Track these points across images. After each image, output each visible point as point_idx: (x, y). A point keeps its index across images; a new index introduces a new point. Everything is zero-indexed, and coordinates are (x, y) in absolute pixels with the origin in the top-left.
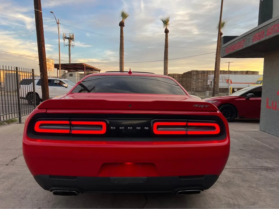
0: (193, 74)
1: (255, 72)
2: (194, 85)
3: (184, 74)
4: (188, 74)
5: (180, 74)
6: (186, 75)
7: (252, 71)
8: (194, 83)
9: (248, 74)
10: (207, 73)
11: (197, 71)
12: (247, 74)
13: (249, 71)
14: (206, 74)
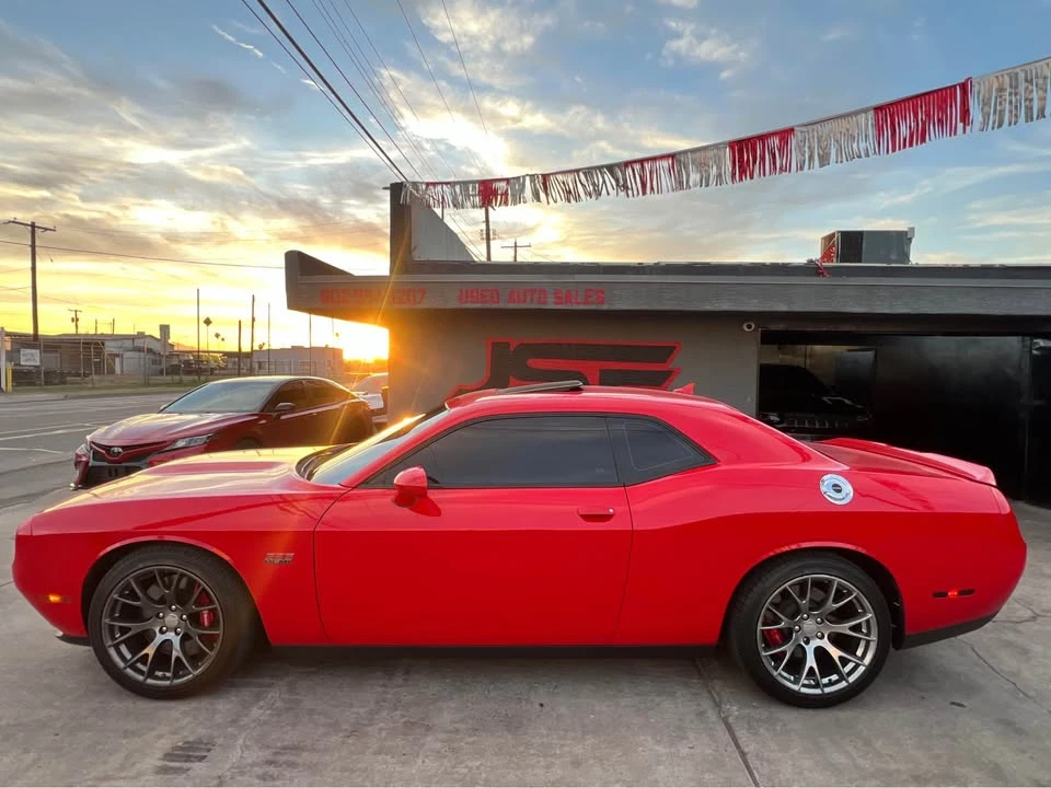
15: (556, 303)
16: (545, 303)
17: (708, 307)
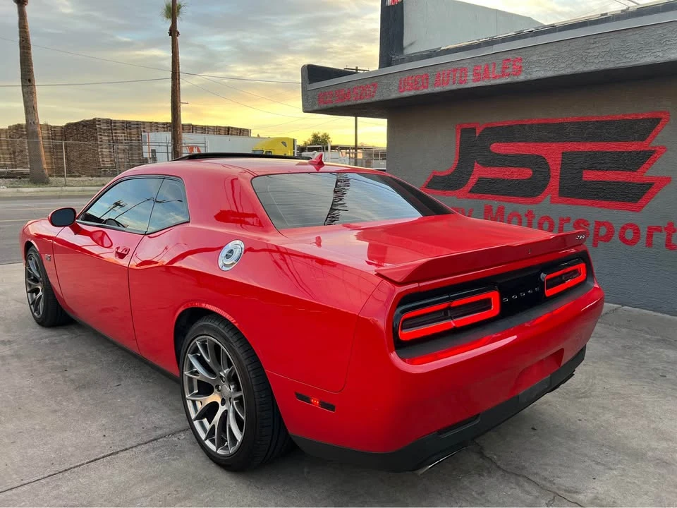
0: (101, 129)
1: (244, 130)
2: (105, 159)
3: (69, 126)
4: (84, 126)
5: (55, 127)
6: (77, 130)
7: (237, 129)
8: (106, 151)
9: (231, 135)
10: (138, 128)
11: (109, 122)
12: (228, 134)
13: (232, 128)
14: (134, 131)
15: (474, 81)
16: (465, 82)
17: (648, 59)
